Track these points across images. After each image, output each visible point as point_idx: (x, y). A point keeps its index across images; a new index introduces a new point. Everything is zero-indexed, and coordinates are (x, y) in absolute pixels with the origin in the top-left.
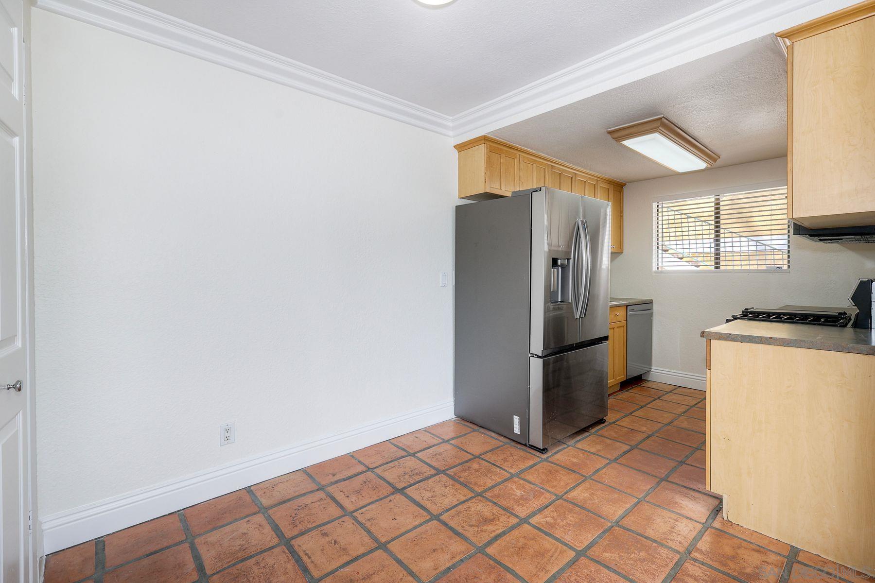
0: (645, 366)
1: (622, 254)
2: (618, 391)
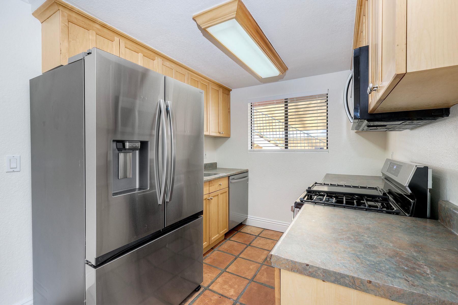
0: (244, 215)
1: (229, 139)
2: (223, 240)
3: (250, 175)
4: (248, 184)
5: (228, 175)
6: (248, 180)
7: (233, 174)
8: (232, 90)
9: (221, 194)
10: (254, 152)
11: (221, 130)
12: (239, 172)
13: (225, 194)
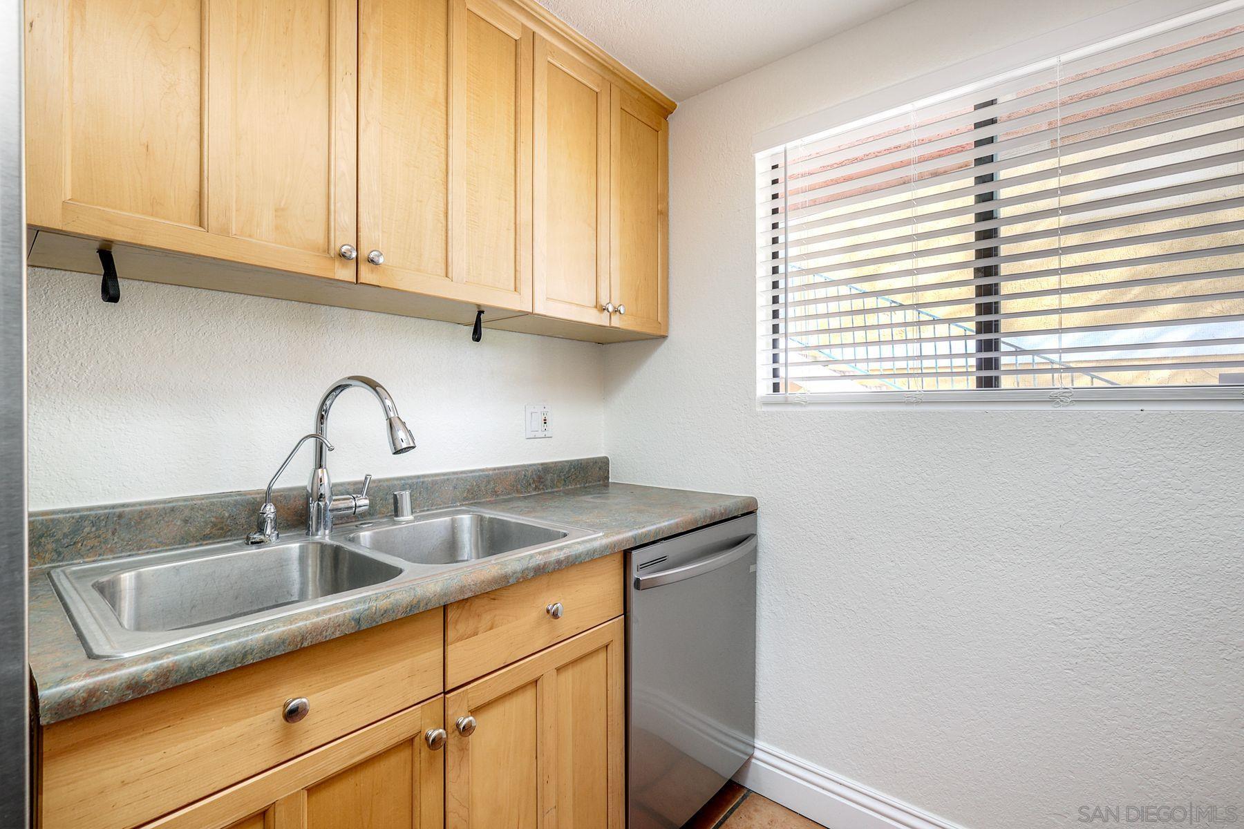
1: (661, 348)
3: (767, 530)
4: (754, 576)
5: (620, 542)
6: (753, 557)
7: (657, 532)
8: (678, 104)
9: (558, 670)
10: (790, 409)
11: (613, 293)
12: (696, 521)
13: (601, 657)
